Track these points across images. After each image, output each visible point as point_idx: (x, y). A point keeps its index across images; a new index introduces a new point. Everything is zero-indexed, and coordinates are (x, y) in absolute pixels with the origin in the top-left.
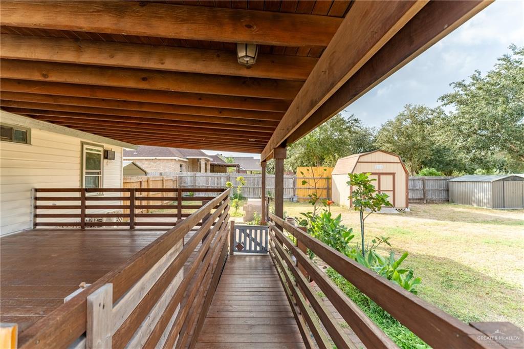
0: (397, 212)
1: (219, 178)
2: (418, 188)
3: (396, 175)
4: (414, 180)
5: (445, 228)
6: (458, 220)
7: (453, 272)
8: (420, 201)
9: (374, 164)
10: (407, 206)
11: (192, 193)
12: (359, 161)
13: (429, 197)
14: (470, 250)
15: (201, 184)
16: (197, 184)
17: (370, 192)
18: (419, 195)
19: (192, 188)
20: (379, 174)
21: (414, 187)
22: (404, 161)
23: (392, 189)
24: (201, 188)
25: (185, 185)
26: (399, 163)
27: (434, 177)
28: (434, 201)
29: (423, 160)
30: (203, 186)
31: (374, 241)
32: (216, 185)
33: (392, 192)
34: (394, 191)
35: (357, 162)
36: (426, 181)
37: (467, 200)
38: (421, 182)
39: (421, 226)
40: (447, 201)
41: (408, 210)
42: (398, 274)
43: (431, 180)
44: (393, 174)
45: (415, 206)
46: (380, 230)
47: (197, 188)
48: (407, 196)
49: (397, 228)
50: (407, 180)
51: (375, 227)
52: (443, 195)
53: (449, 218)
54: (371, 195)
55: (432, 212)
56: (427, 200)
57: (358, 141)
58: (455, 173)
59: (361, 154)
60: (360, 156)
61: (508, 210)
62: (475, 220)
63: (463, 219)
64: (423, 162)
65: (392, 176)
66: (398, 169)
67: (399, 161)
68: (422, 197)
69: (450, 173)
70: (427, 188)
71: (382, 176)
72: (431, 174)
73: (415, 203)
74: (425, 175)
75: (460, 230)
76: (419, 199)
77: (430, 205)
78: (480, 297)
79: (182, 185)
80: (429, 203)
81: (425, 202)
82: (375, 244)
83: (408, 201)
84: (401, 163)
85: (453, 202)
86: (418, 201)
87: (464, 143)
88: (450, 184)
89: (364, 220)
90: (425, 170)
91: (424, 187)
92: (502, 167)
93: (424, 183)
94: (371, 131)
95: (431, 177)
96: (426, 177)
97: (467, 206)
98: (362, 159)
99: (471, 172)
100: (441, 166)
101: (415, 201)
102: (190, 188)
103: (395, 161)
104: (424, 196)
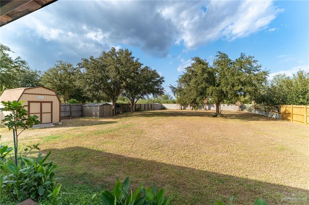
0: (53, 125)
2: (67, 110)
3: (53, 103)
4: (65, 106)
5: (79, 130)
6: (85, 125)
7: (78, 153)
8: (68, 117)
9: (37, 95)
10: (60, 121)
12: (24, 92)
13: (73, 114)
14: (88, 139)
17: (23, 115)
18: (68, 114)
20: (41, 102)
21: (65, 109)
22: (58, 94)
23: (50, 112)
26: (55, 95)
27: (76, 104)
28: (76, 117)
29: (71, 94)
31: (26, 150)
33: (50, 113)
34: (52, 112)
35: (23, 93)
36: (72, 106)
37: (90, 115)
38: (69, 106)
39: (67, 132)
40: (82, 116)
41: (60, 123)
42: (42, 167)
43: (74, 105)
44: (51, 102)
45: (65, 121)
46: (39, 140)
48: (60, 115)
49: (51, 136)
50: (60, 106)
51: (35, 138)
52: (80, 113)
53: (81, 125)
54: (24, 117)
55: (74, 123)
56: (72, 117)
57: (28, 78)
58: (87, 102)
59: (26, 88)
60: (26, 89)
61: (105, 118)
62: (92, 124)
63: (88, 124)
64: (71, 96)
65: (50, 104)
66: (54, 99)
67: (55, 94)
68: (70, 115)
69: (84, 102)
70: (72, 110)
71: (43, 104)
72: (74, 102)
73: (65, 119)
74: (71, 103)
75: (85, 130)
76: (68, 116)
77: (74, 119)
78: (89, 161)
80: (73, 118)
81: (71, 117)
82: (28, 151)
83: (61, 118)
84: (56, 95)
85: (85, 117)
86: (67, 117)
87: (89, 88)
88: (83, 107)
89: (17, 136)
90: (72, 100)
91: (71, 110)
92: (104, 99)
93: (70, 108)
94: (38, 74)
95: (74, 104)
96: (72, 104)
97: (90, 118)
98: (27, 92)
99: (92, 101)
100: (81, 98)
101: (65, 118)
103: (53, 94)
104: (71, 114)
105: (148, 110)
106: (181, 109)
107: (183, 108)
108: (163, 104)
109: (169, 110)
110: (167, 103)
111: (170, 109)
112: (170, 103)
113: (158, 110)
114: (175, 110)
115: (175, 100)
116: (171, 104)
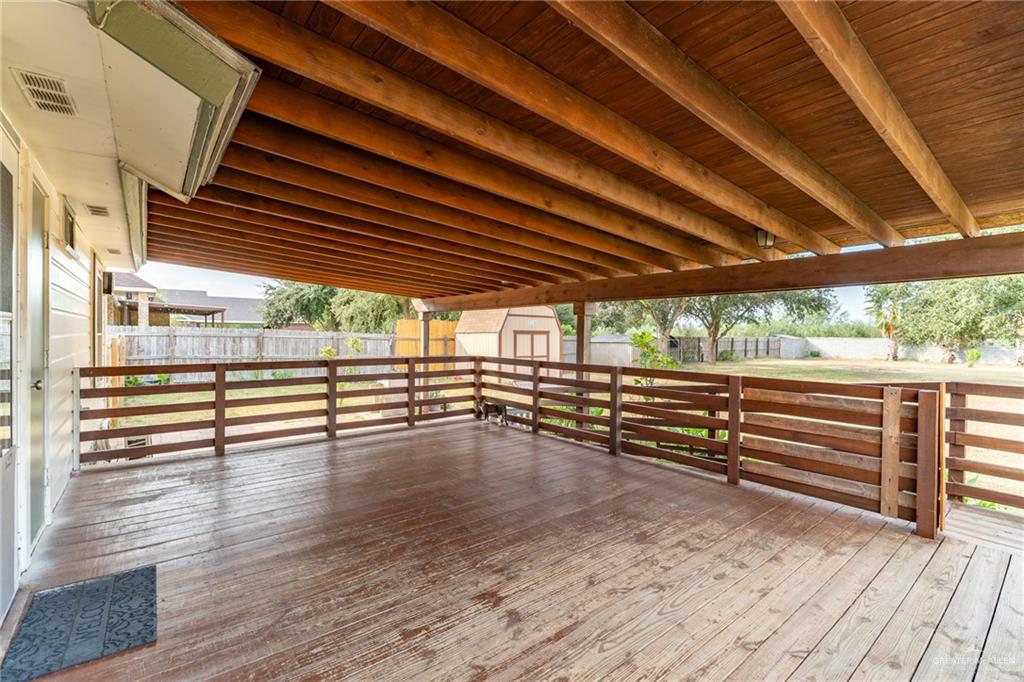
1: (237, 340)
3: (550, 334)
9: (527, 318)
11: (165, 376)
12: (510, 314)
15: (190, 355)
16: (177, 355)
19: (164, 363)
20: (532, 333)
24: (188, 363)
25: (141, 357)
30: (196, 358)
32: (229, 355)
33: (546, 358)
34: (548, 356)
47: (176, 363)
50: (562, 341)
65: (545, 336)
66: (552, 327)
67: (552, 315)
71: (535, 336)
79: (135, 356)
84: (555, 317)
98: (512, 311)
102: (157, 363)
105: (756, 358)
106: (895, 358)
107: (900, 355)
108: (813, 341)
109: (838, 358)
110: (830, 334)
111: (842, 356)
112: (843, 336)
113: (791, 358)
114: (869, 361)
115: (863, 325)
116: (845, 339)
